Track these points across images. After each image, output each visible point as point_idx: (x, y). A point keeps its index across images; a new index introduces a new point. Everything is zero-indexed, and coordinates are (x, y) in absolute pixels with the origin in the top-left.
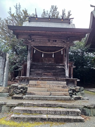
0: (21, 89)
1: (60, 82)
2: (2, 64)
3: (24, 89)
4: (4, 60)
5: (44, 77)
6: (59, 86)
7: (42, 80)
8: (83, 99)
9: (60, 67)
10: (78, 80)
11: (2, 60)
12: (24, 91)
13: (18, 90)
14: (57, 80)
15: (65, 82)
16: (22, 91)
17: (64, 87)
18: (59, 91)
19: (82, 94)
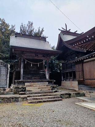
0: (22, 89)
1: (44, 83)
2: (6, 72)
3: (23, 89)
4: (7, 69)
5: (34, 80)
6: (45, 85)
7: (33, 82)
8: (58, 92)
9: (42, 73)
10: (55, 81)
11: (5, 69)
12: (24, 90)
13: (20, 89)
14: (42, 81)
15: (48, 83)
16: (22, 90)
17: (47, 86)
18: (45, 88)
19: (58, 89)
